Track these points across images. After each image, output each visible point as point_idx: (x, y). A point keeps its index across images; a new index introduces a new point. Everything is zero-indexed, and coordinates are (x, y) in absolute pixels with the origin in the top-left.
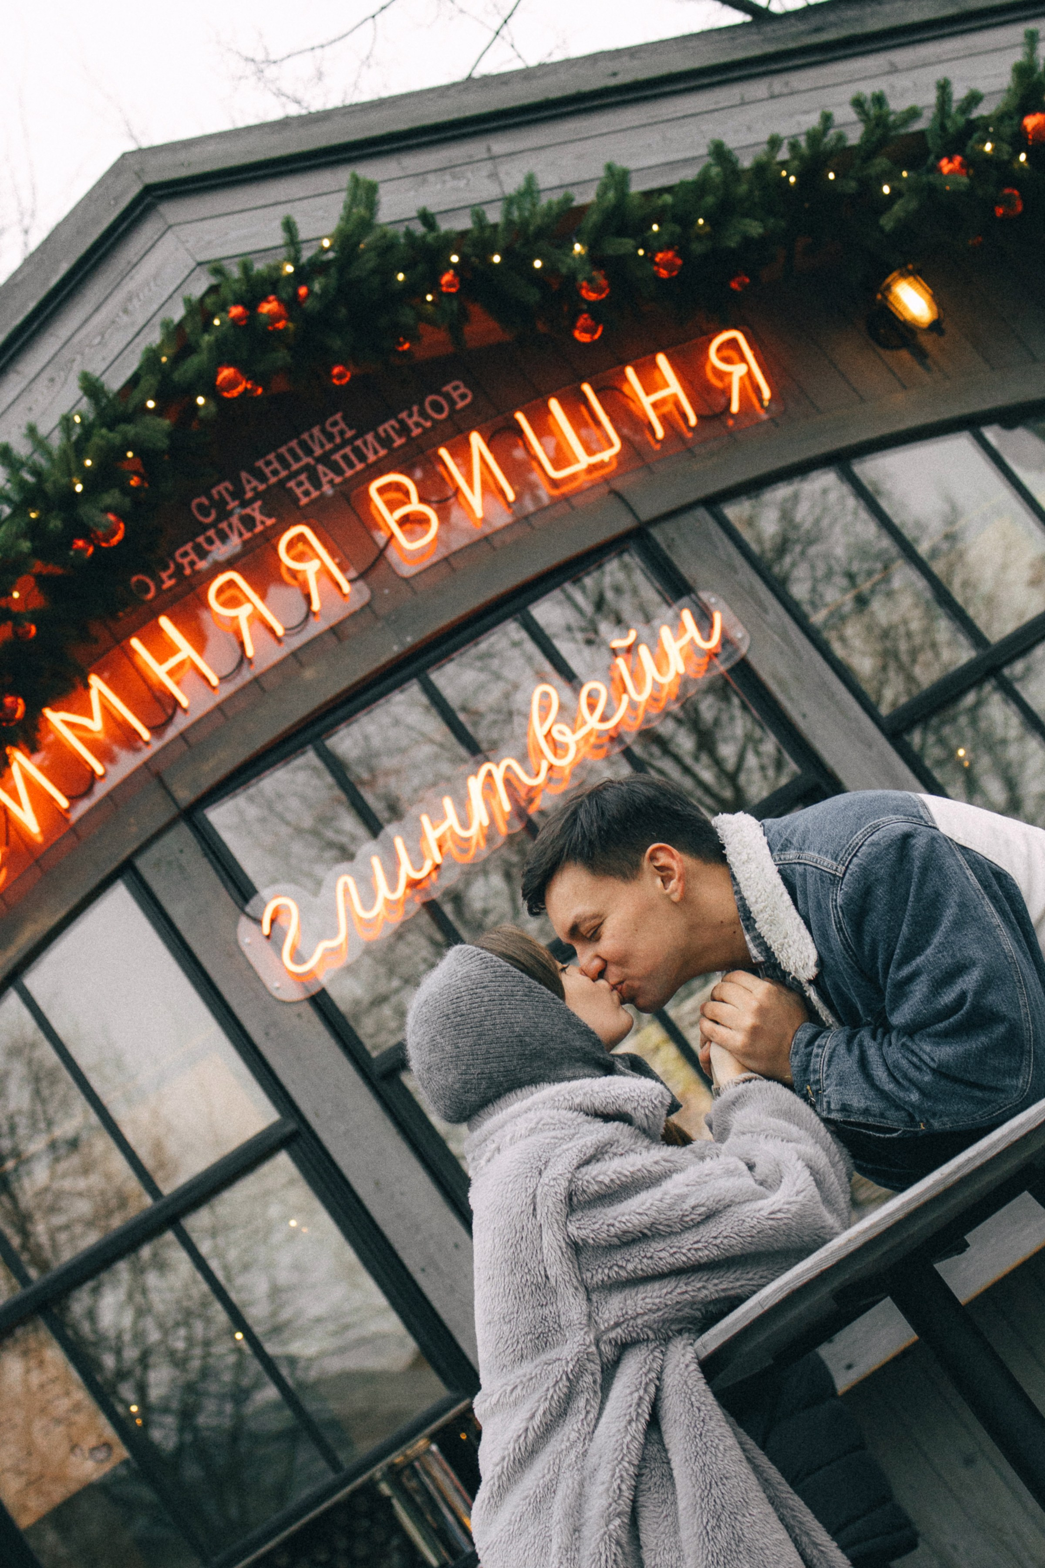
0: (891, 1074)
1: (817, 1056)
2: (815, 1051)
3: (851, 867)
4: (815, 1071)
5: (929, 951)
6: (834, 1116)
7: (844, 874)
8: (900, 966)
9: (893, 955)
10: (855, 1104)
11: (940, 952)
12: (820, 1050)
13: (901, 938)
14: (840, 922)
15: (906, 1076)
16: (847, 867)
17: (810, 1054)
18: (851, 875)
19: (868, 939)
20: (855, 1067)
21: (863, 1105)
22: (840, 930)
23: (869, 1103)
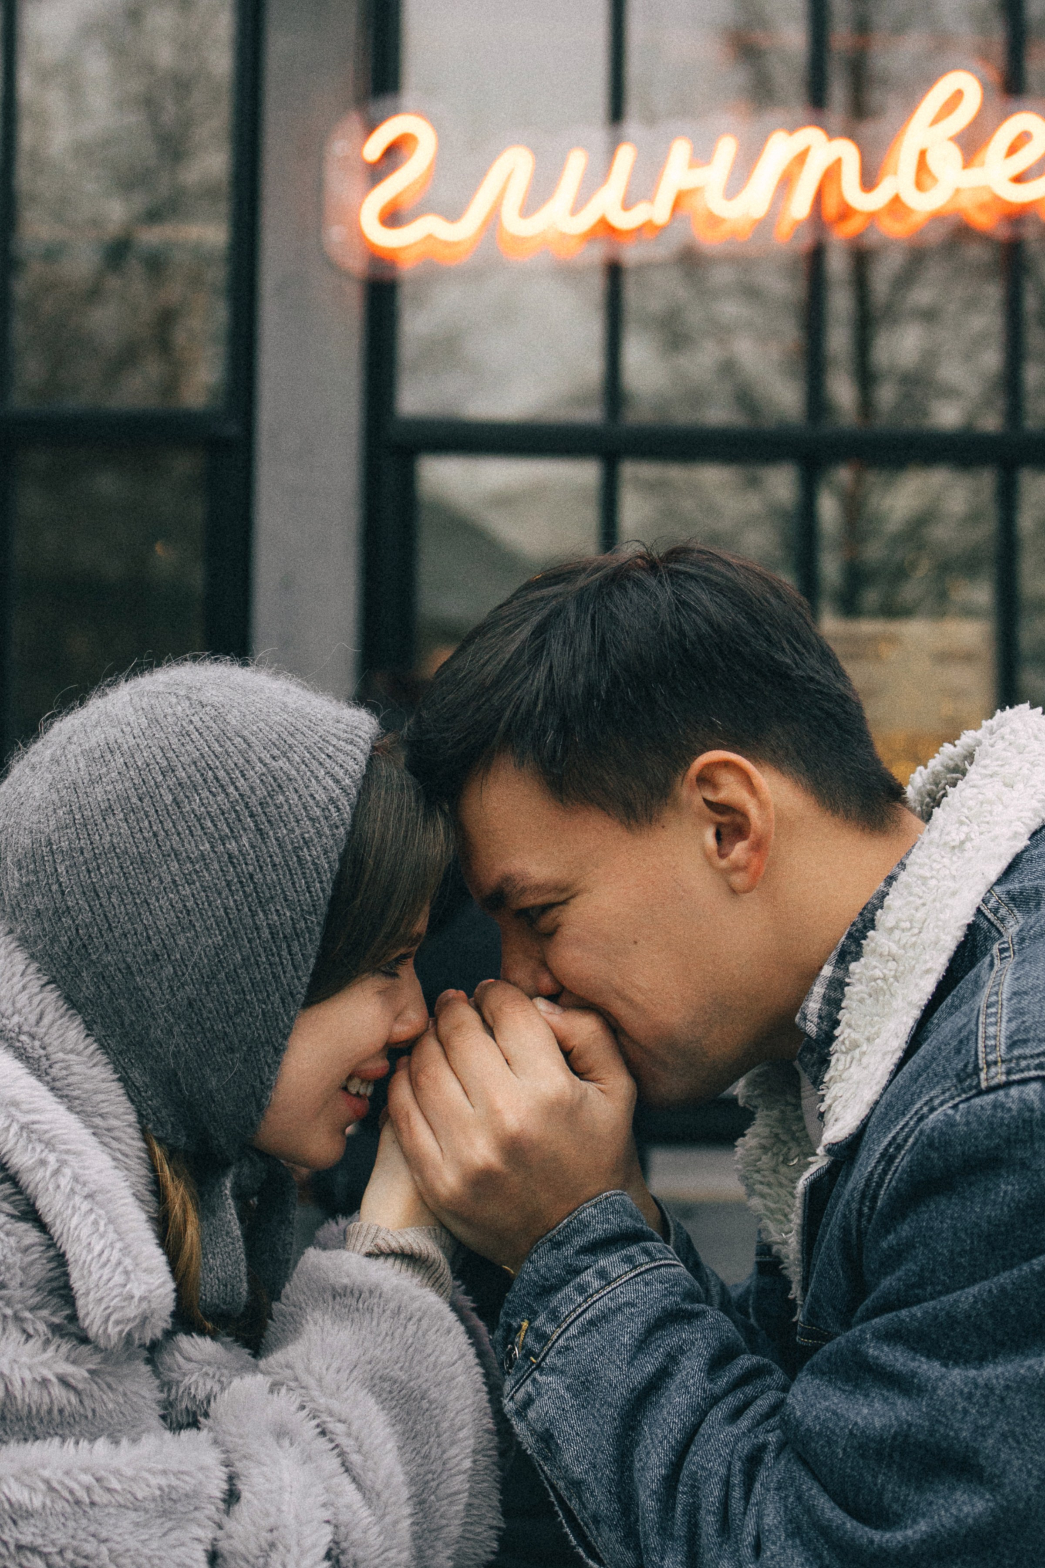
0: (671, 1480)
1: (581, 1289)
2: (587, 1276)
3: (1014, 1091)
4: (554, 1316)
5: (956, 1375)
6: (519, 1427)
7: (991, 1089)
8: (892, 1336)
9: (907, 1304)
10: (568, 1457)
11: (970, 1397)
12: (596, 1284)
13: (947, 1299)
14: (899, 1148)
15: (693, 1512)
16: (1008, 1084)
17: (578, 1272)
18: (995, 1106)
19: (905, 1230)
20: (619, 1396)
21: (577, 1471)
22: (887, 1158)
23: (590, 1478)
